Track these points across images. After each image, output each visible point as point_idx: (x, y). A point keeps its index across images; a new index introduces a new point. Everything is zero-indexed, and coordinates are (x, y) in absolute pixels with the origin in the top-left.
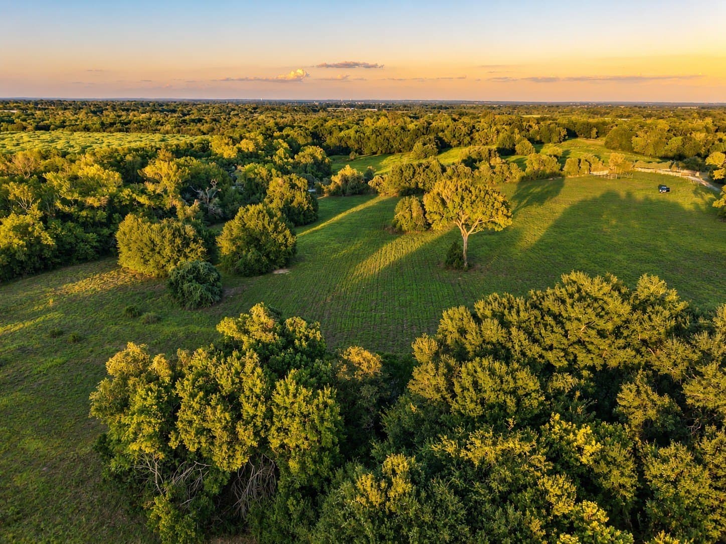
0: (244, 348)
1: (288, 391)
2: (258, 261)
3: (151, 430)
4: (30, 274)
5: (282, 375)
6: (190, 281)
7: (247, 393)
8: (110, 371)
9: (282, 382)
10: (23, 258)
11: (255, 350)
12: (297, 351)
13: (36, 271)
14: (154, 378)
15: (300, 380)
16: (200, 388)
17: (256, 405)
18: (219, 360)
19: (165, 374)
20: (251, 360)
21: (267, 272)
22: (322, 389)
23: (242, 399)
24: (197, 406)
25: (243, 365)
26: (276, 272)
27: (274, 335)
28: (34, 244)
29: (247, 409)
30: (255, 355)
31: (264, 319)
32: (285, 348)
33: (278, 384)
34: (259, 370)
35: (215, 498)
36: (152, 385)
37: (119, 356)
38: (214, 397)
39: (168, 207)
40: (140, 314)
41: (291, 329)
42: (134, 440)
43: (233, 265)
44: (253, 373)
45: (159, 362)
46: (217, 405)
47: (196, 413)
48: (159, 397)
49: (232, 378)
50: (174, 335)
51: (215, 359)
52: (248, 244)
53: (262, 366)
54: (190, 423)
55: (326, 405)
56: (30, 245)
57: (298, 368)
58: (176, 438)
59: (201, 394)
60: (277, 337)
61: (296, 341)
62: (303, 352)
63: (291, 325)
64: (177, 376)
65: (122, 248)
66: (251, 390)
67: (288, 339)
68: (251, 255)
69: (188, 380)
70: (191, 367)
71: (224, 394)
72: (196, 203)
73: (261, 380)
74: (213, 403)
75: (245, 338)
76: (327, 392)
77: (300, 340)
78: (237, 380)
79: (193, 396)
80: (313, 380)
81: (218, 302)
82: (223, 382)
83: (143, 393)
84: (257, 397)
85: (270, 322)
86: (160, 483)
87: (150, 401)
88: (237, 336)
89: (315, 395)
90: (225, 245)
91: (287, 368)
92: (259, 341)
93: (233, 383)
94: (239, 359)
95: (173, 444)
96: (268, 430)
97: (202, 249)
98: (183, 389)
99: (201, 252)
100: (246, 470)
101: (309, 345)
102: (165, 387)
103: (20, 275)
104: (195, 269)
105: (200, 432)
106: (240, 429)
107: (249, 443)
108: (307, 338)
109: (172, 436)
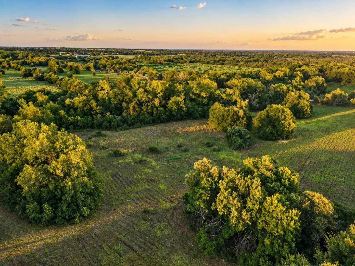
0: (255, 175)
1: (272, 203)
2: (271, 133)
3: (205, 198)
4: (175, 121)
5: (271, 194)
6: (236, 137)
7: (251, 197)
8: (195, 168)
9: (270, 198)
10: (175, 114)
11: (260, 178)
12: (282, 185)
13: (178, 120)
14: (211, 175)
15: (280, 200)
16: (230, 187)
17: (254, 205)
18: (241, 177)
19: (216, 174)
20: (257, 182)
21: (275, 140)
22: (292, 209)
23: (248, 200)
24: (226, 195)
25: (252, 183)
26: (280, 141)
27: (271, 173)
28: (180, 109)
29: (250, 204)
30: (259, 180)
31: (268, 163)
32: (276, 181)
33: (267, 198)
34: (259, 188)
35: (225, 240)
36: (209, 178)
37: (200, 162)
38: (235, 194)
39: (234, 100)
40: (211, 146)
41: (281, 172)
42: (198, 200)
43: (258, 133)
44: (256, 188)
45: (215, 170)
46: (236, 197)
47: (225, 198)
48: (211, 185)
49: (245, 188)
50: (224, 158)
51: (239, 176)
52: (268, 124)
53: (261, 187)
54: (222, 201)
55: (292, 219)
56: (178, 109)
57: (281, 193)
58: (214, 206)
59: (230, 190)
60: (273, 175)
61: (283, 180)
62: (285, 186)
63: (282, 170)
64: (221, 178)
65: (211, 117)
66: (253, 196)
67: (279, 177)
68: (268, 129)
69: (225, 181)
70: (227, 176)
71: (240, 193)
72: (247, 101)
73: (259, 194)
74: (234, 196)
75: (255, 170)
76: (295, 211)
77: (285, 179)
78: (247, 189)
79: (226, 189)
80: (288, 203)
81: (248, 149)
82: (240, 188)
83: (205, 181)
84: (256, 201)
85: (271, 166)
86: (204, 222)
87: (207, 185)
88: (252, 168)
89: (287, 211)
90: (256, 122)
91: (275, 192)
92: (262, 174)
93: (245, 190)
94: (251, 179)
95: (213, 208)
96: (257, 218)
97: (245, 122)
98: (222, 185)
99: (245, 124)
100: (242, 234)
101: (289, 184)
102: (215, 182)
103: (172, 120)
104: (239, 131)
105: (225, 207)
106: (244, 213)
107: (247, 221)
108: (289, 180)
109: (213, 204)
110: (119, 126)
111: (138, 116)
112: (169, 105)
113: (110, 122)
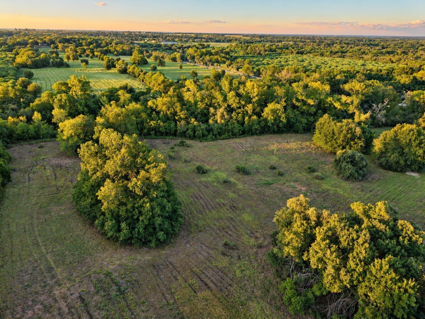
0: (363, 226)
1: (381, 268)
2: (398, 163)
3: (297, 245)
4: (271, 133)
5: (382, 256)
6: (347, 162)
7: (355, 254)
8: (288, 205)
9: (380, 260)
10: (271, 125)
11: (369, 230)
12: (398, 243)
13: (274, 132)
14: (306, 218)
15: (393, 265)
16: (328, 237)
17: (357, 265)
18: (345, 226)
19: (313, 218)
20: (364, 235)
21: (401, 171)
22: (408, 280)
23: (350, 255)
24: (323, 246)
25: (358, 237)
26: (408, 173)
27: (386, 227)
28: (277, 119)
29: (351, 264)
30: (368, 235)
31: (383, 213)
32: (391, 238)
33: (376, 261)
34: (367, 245)
35: (316, 297)
36: (304, 222)
37: (294, 199)
38: (334, 247)
39: (350, 112)
40: (314, 171)
41: (400, 227)
42: (287, 245)
43: (378, 159)
44: (362, 245)
45: (312, 212)
46: (334, 252)
47: (321, 250)
48: (305, 231)
49: (348, 241)
50: (328, 190)
51: (342, 225)
52: (394, 149)
53: (370, 244)
54: (317, 252)
55: (406, 291)
57: (395, 255)
58: (307, 257)
59: (328, 241)
60: (388, 230)
61: (401, 238)
62: (403, 247)
63: (402, 225)
64: (319, 223)
65: (317, 132)
66: (358, 254)
67: (396, 234)
68: (393, 157)
69: (323, 229)
70: (328, 222)
71: (341, 247)
72: (368, 115)
73: (366, 252)
74: (332, 249)
75: (366, 220)
76: (412, 283)
77: (404, 237)
78: (351, 244)
79: (323, 240)
80: (403, 270)
81: (360, 181)
82: (342, 240)
83: (299, 224)
84: (360, 261)
85: (387, 217)
86: (292, 271)
87: (300, 230)
88: (361, 216)
89: (400, 280)
90: (378, 144)
91: (387, 252)
92: (374, 227)
93: (348, 244)
94: (357, 232)
95: (305, 258)
96: (359, 282)
97: (362, 144)
98: (319, 233)
99: (361, 146)
100: (338, 295)
101: (410, 244)
102: (311, 227)
103: (267, 132)
104: (352, 157)
105: (320, 260)
106: (342, 272)
107: (345, 283)
108: (410, 239)
109: (306, 254)
110: (204, 136)
111: (227, 125)
112: (264, 114)
113: (194, 130)
